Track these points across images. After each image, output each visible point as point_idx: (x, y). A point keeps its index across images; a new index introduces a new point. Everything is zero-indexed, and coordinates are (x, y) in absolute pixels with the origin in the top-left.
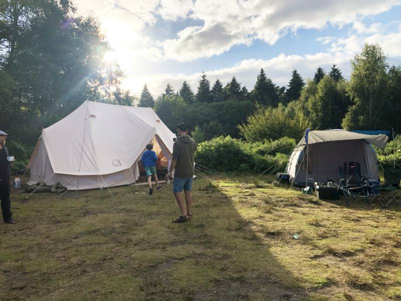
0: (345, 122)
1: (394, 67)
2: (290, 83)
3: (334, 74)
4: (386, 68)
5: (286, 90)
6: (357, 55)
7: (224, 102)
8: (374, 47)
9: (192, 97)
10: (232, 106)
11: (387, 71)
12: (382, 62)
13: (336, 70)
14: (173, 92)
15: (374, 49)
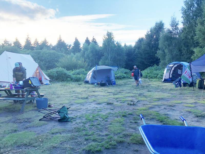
0: (100, 63)
1: (118, 42)
2: (74, 43)
3: (94, 40)
4: (115, 42)
5: (72, 46)
6: (104, 36)
7: (41, 50)
8: (111, 33)
9: (21, 46)
10: (46, 53)
11: (115, 43)
12: (113, 39)
13: (94, 39)
14: (8, 43)
15: (111, 34)
